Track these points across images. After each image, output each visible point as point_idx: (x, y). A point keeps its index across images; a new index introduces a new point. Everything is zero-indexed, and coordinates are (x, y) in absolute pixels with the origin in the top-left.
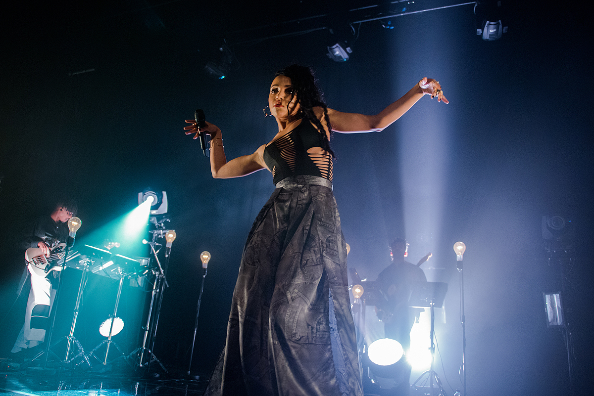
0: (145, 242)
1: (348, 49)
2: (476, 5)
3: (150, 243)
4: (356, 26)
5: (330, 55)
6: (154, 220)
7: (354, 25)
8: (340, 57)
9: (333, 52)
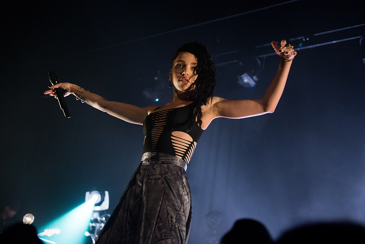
0: (87, 234)
1: (255, 78)
2: (361, 39)
3: (91, 235)
4: (261, 59)
5: (240, 82)
6: (96, 216)
7: (259, 59)
8: (248, 84)
9: (242, 80)
